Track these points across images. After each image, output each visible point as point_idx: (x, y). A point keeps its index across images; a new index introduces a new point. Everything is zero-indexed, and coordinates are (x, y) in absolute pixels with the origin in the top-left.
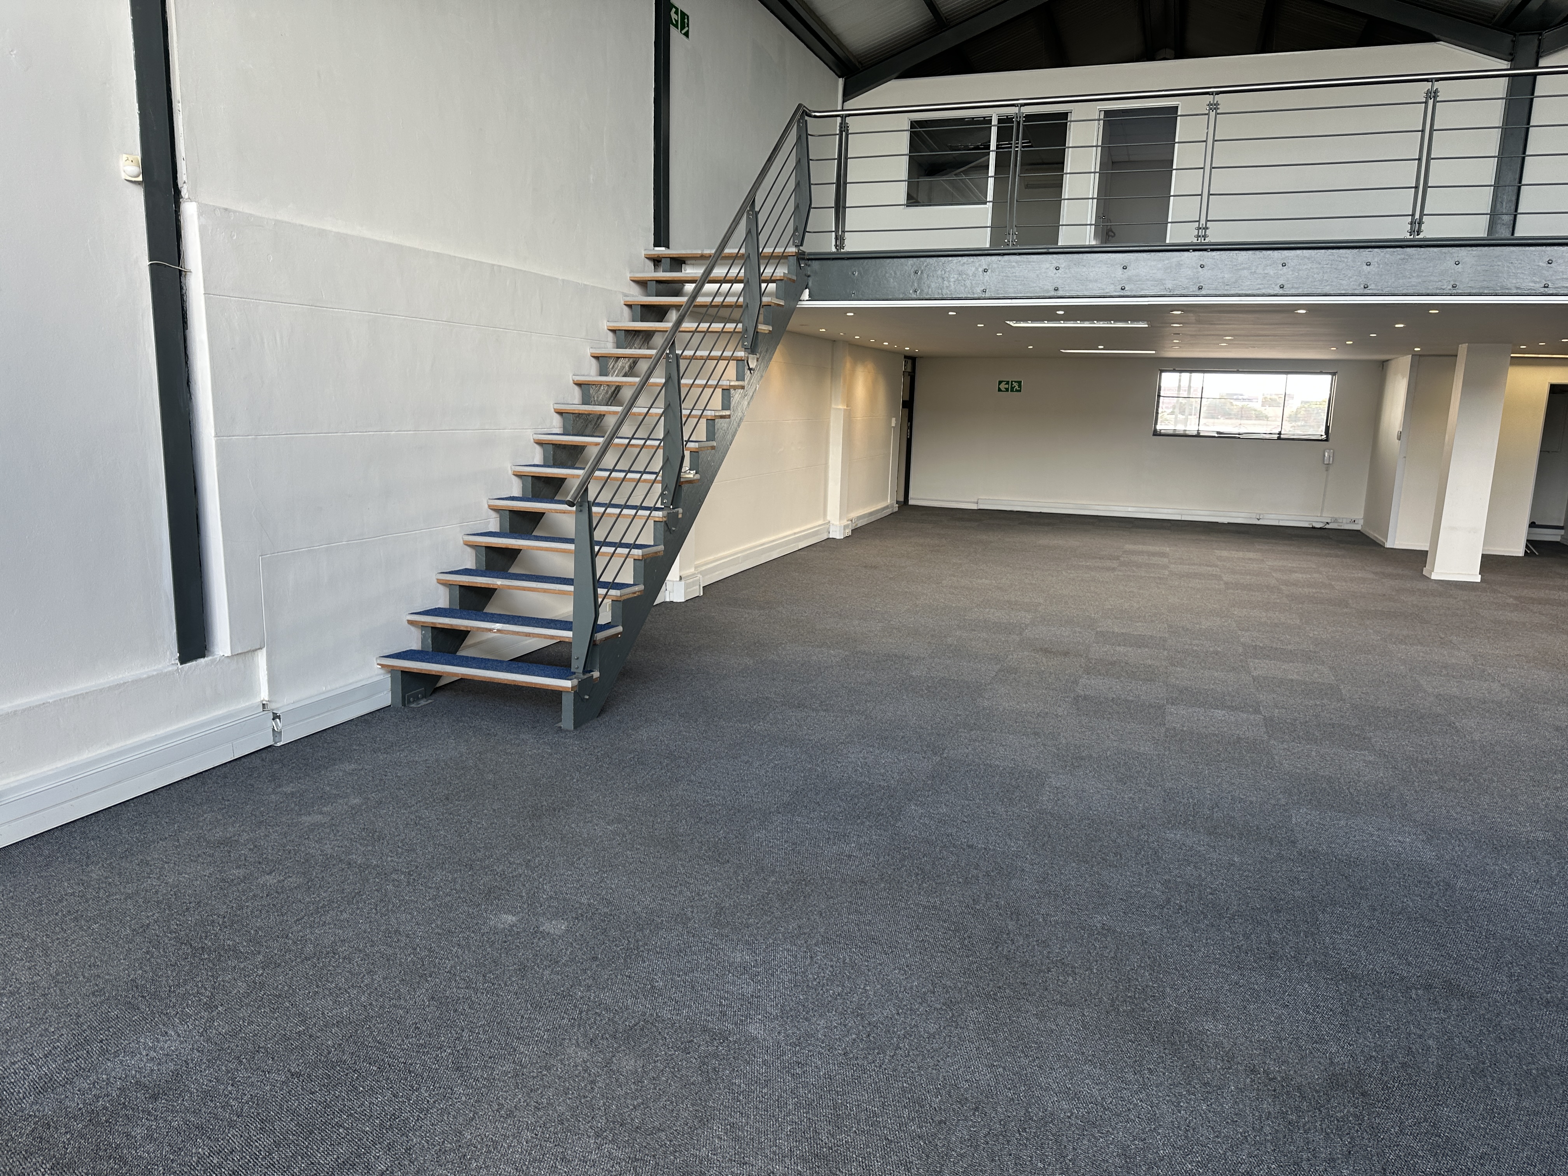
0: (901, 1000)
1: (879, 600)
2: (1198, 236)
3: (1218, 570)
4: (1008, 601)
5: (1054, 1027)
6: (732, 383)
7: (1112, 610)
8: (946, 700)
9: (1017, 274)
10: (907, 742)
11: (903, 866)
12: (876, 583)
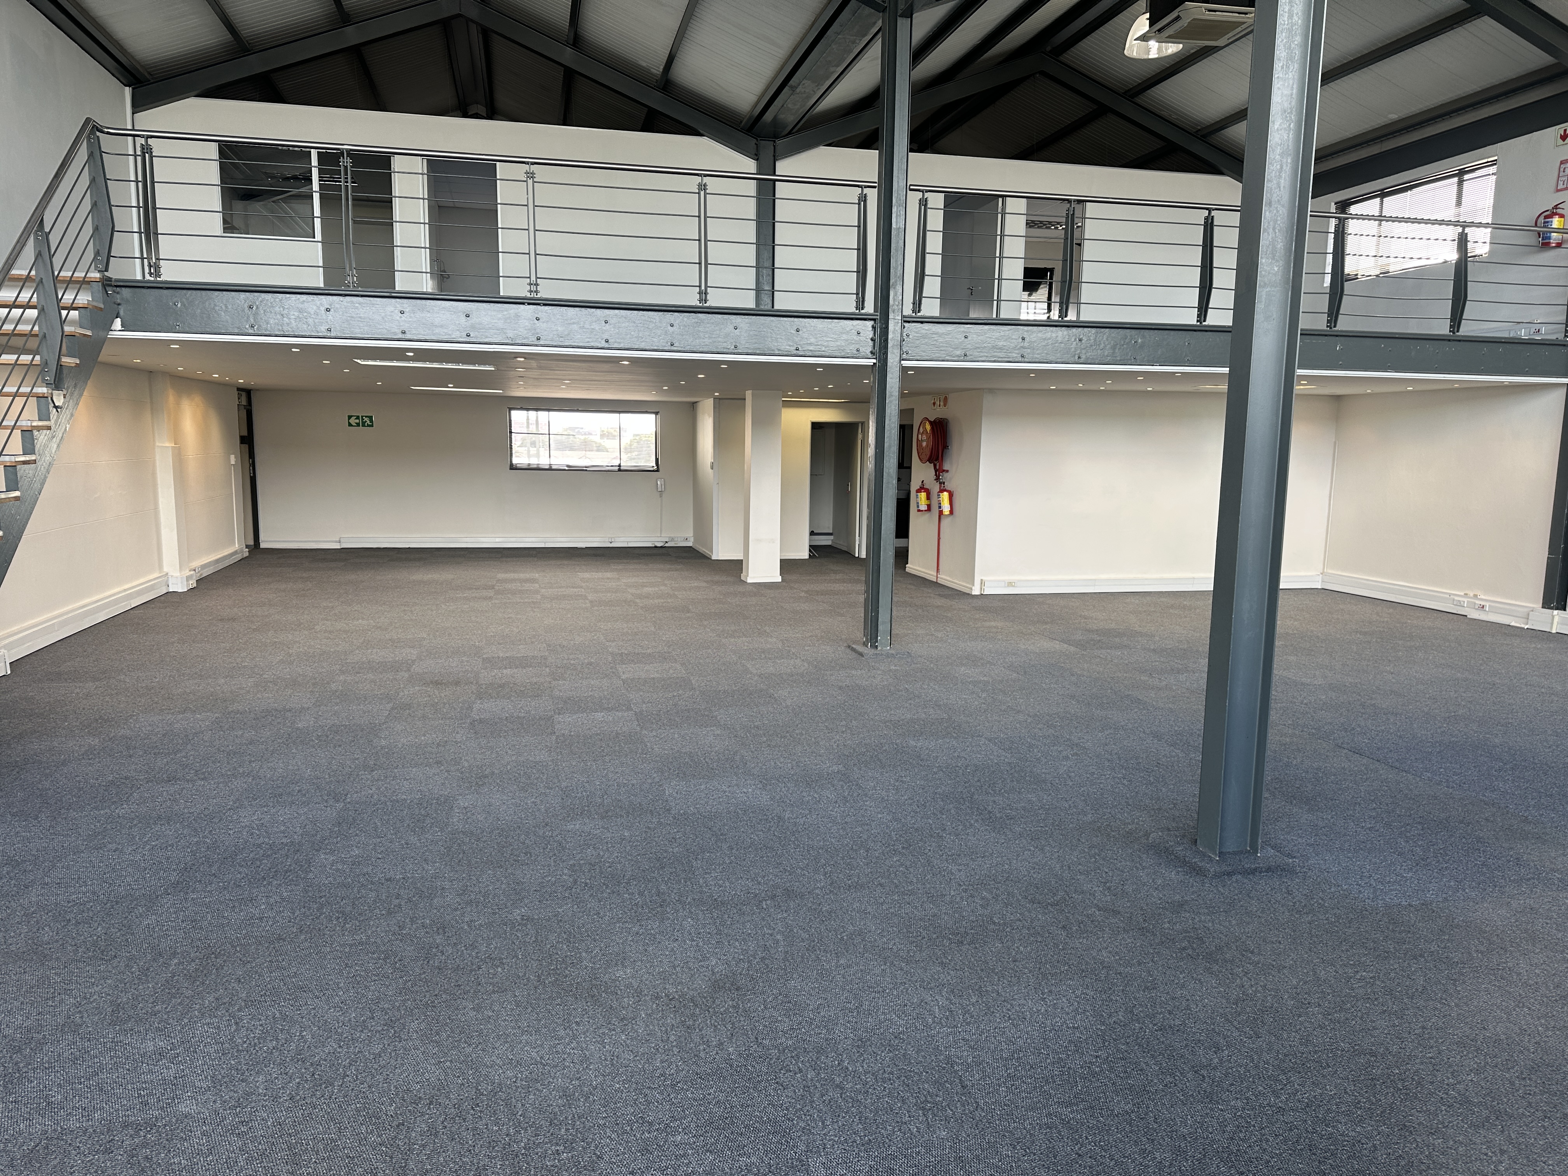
0: (341, 1034)
1: (245, 654)
2: (531, 291)
3: (583, 590)
4: (390, 640)
5: (490, 1014)
6: (35, 424)
7: (494, 636)
8: (340, 746)
9: (362, 315)
10: (305, 795)
11: (321, 914)
12: (238, 636)
